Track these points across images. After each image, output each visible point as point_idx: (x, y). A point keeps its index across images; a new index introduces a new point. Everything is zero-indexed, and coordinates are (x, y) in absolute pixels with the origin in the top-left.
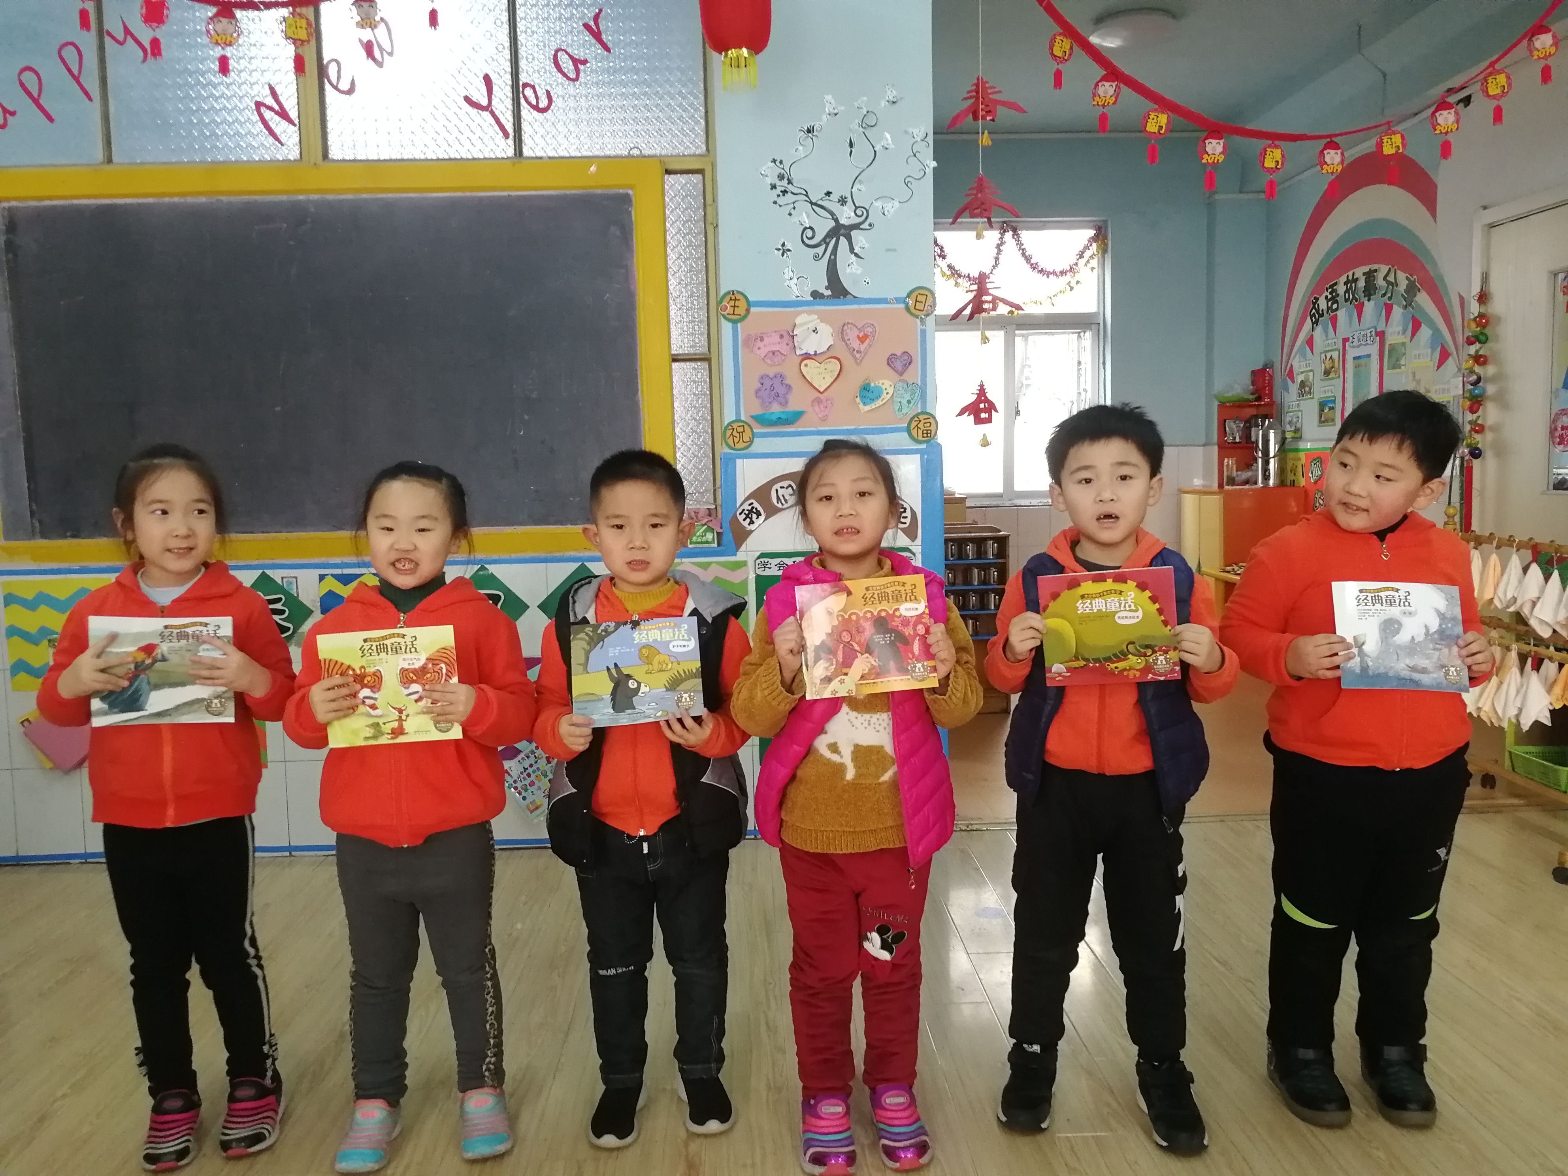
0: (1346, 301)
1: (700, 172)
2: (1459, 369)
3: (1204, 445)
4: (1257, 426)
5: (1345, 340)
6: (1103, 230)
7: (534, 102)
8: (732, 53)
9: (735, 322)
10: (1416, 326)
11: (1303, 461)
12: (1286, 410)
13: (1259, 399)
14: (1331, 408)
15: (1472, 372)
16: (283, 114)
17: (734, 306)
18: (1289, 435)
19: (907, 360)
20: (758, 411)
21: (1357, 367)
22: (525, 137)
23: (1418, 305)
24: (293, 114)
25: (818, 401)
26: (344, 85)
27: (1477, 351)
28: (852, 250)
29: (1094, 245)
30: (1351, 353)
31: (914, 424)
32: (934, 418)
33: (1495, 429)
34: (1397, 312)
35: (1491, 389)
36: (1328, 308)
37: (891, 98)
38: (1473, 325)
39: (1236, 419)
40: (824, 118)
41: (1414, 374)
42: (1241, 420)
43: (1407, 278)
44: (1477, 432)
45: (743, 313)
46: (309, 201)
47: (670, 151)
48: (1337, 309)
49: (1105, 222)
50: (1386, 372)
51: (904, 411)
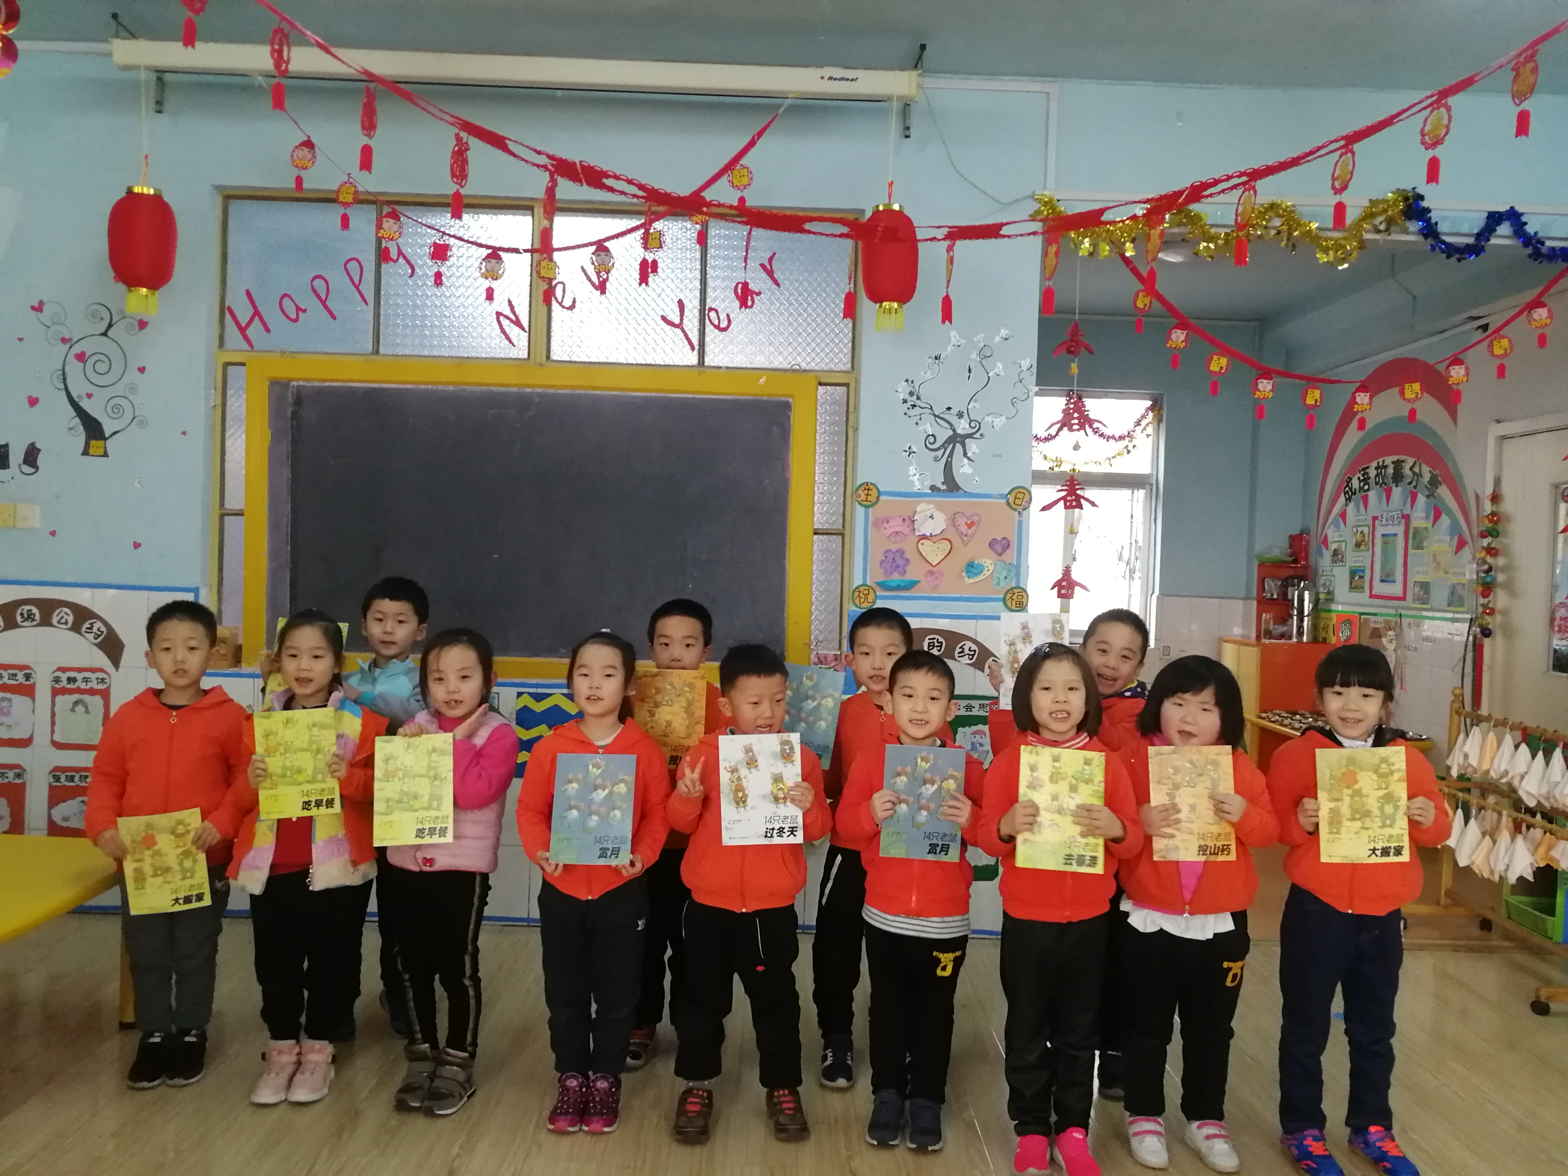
0: (1377, 483)
1: (847, 385)
2: (1474, 558)
3: (1244, 599)
4: (1293, 586)
5: (1375, 518)
6: (1159, 402)
7: (716, 323)
8: (886, 304)
9: (866, 507)
10: (1437, 515)
11: (1334, 621)
12: (1320, 572)
13: (1295, 561)
14: (1361, 577)
15: (1484, 562)
16: (517, 323)
17: (868, 495)
18: (1322, 596)
19: (1006, 545)
20: (881, 578)
21: (1385, 543)
22: (707, 349)
23: (1440, 496)
24: (525, 323)
25: (931, 573)
26: (567, 303)
27: (1489, 544)
28: (965, 455)
29: (1151, 414)
30: (1380, 531)
31: (1009, 596)
32: (1026, 592)
33: (1505, 613)
34: (1421, 499)
35: (1501, 578)
36: (1361, 488)
37: (1004, 336)
38: (1486, 521)
39: (1273, 577)
40: (950, 348)
41: (1434, 555)
42: (1279, 579)
43: (1430, 472)
44: (1488, 614)
45: (874, 500)
46: (533, 393)
47: (823, 366)
48: (1368, 490)
49: (1161, 395)
50: (1411, 551)
51: (1002, 585)
